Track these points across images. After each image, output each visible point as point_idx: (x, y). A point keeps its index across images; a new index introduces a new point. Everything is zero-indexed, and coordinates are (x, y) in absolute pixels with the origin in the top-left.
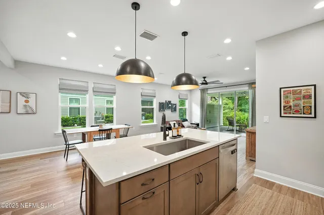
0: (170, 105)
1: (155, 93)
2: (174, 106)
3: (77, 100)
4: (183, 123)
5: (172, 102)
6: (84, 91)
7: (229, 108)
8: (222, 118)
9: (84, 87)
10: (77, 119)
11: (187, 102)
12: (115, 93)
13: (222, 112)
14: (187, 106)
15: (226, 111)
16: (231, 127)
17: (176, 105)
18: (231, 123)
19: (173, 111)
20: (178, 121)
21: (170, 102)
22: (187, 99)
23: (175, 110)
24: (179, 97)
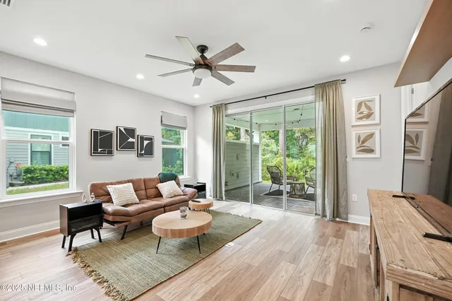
0: (131, 140)
2: (146, 142)
4: (160, 186)
5: (138, 133)
7: (271, 152)
8: (260, 168)
11: (185, 136)
13: (260, 158)
14: (185, 144)
15: (268, 156)
16: (276, 187)
17: (151, 139)
18: (276, 178)
19: (142, 155)
20: (145, 180)
21: (131, 132)
22: (185, 128)
23: (149, 151)
24: (162, 121)
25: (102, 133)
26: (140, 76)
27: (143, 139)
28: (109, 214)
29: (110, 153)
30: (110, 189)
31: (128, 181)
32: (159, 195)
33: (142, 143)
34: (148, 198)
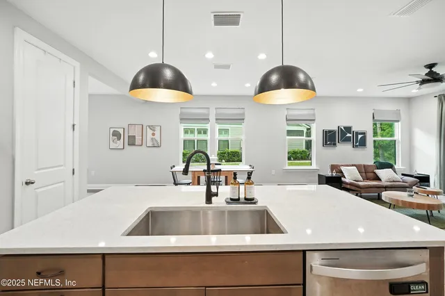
0: (348, 135)
1: (314, 115)
2: (360, 136)
3: (226, 131)
4: (378, 172)
5: (353, 129)
6: (207, 120)
9: (204, 114)
10: (225, 153)
11: (398, 127)
12: (243, 119)
14: (398, 136)
17: (364, 133)
19: (357, 146)
20: (364, 166)
21: (348, 129)
22: (398, 121)
23: (363, 143)
24: (374, 118)
25: (330, 131)
26: (360, 90)
27: (357, 134)
28: (347, 184)
29: (335, 144)
30: (343, 169)
31: (353, 165)
32: (378, 179)
33: (357, 137)
34: (368, 179)
